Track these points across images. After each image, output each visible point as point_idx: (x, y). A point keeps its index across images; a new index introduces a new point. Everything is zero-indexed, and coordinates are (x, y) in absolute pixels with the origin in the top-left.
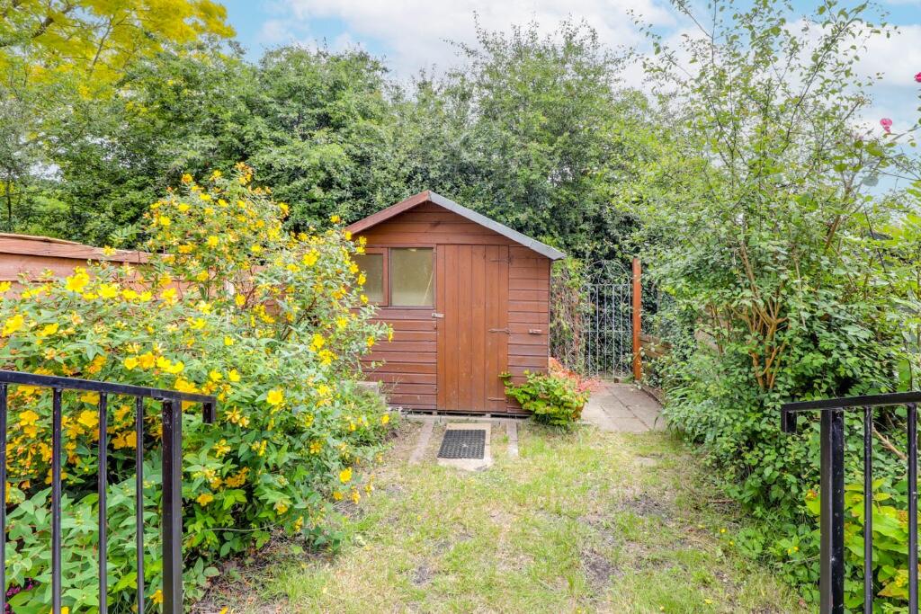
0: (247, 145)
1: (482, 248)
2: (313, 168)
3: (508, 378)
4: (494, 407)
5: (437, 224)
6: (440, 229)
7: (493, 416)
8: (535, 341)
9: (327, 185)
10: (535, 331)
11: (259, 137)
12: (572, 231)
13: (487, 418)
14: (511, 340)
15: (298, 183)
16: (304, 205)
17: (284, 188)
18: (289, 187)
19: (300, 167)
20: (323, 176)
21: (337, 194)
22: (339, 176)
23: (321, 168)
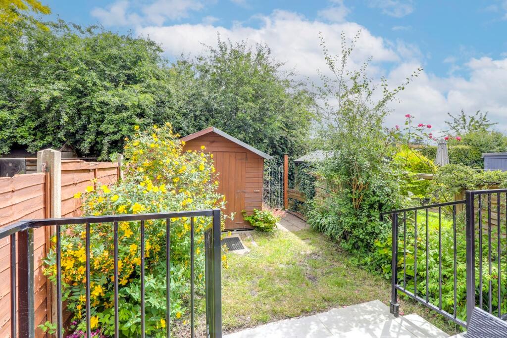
0: (86, 88)
1: (234, 153)
2: (134, 106)
3: (245, 213)
4: (238, 227)
5: (214, 142)
6: (214, 145)
7: (237, 231)
8: (256, 195)
9: (141, 115)
10: (257, 191)
11: (94, 84)
13: (235, 232)
14: (246, 195)
15: (125, 114)
16: (128, 126)
17: (116, 117)
18: (120, 116)
19: (126, 104)
20: (139, 111)
21: (147, 121)
22: (148, 111)
23: (139, 106)
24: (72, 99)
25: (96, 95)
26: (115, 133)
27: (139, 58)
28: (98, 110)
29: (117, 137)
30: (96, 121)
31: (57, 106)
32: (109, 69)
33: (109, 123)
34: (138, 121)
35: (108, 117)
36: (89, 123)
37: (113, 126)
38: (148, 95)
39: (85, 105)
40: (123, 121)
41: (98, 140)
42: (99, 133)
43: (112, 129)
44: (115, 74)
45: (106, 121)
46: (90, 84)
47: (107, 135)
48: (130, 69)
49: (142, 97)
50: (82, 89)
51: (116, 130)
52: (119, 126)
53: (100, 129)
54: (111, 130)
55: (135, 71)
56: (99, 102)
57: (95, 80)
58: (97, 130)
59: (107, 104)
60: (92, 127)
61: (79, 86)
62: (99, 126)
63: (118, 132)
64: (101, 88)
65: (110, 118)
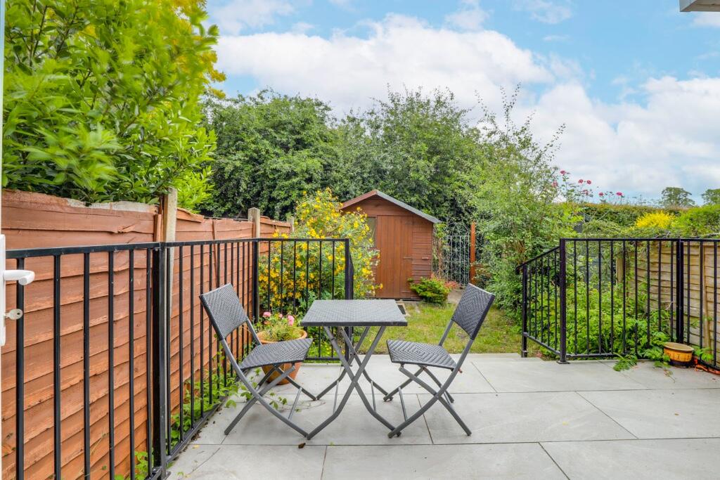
0: (260, 157)
1: (400, 217)
2: (302, 172)
3: (411, 282)
4: (404, 296)
5: (377, 206)
6: (379, 208)
7: (404, 300)
8: (425, 263)
9: (309, 180)
10: (425, 258)
11: (267, 152)
12: (438, 206)
13: (401, 301)
14: (413, 262)
15: (295, 180)
16: (297, 192)
17: (287, 183)
18: (290, 182)
19: (295, 170)
20: (307, 176)
21: (314, 186)
22: (316, 176)
23: (307, 172)
24: (249, 168)
25: (269, 163)
26: (286, 199)
27: (307, 121)
28: (271, 177)
29: (287, 203)
30: (269, 187)
31: (237, 174)
32: (280, 135)
33: (280, 189)
34: (307, 186)
35: (280, 183)
36: (262, 189)
37: (283, 193)
38: (315, 160)
39: (259, 173)
40: (293, 187)
41: (270, 206)
42: (272, 200)
43: (283, 194)
44: (285, 140)
45: (277, 187)
46: (264, 153)
47: (279, 201)
48: (299, 133)
49: (310, 162)
50: (257, 158)
51: (286, 195)
52: (289, 192)
53: (272, 195)
54: (282, 196)
55: (303, 134)
56: (271, 170)
57: (268, 148)
58: (270, 196)
59: (278, 171)
60: (265, 193)
61: (255, 155)
62: (271, 192)
63: (288, 197)
64: (272, 155)
65: (281, 184)
